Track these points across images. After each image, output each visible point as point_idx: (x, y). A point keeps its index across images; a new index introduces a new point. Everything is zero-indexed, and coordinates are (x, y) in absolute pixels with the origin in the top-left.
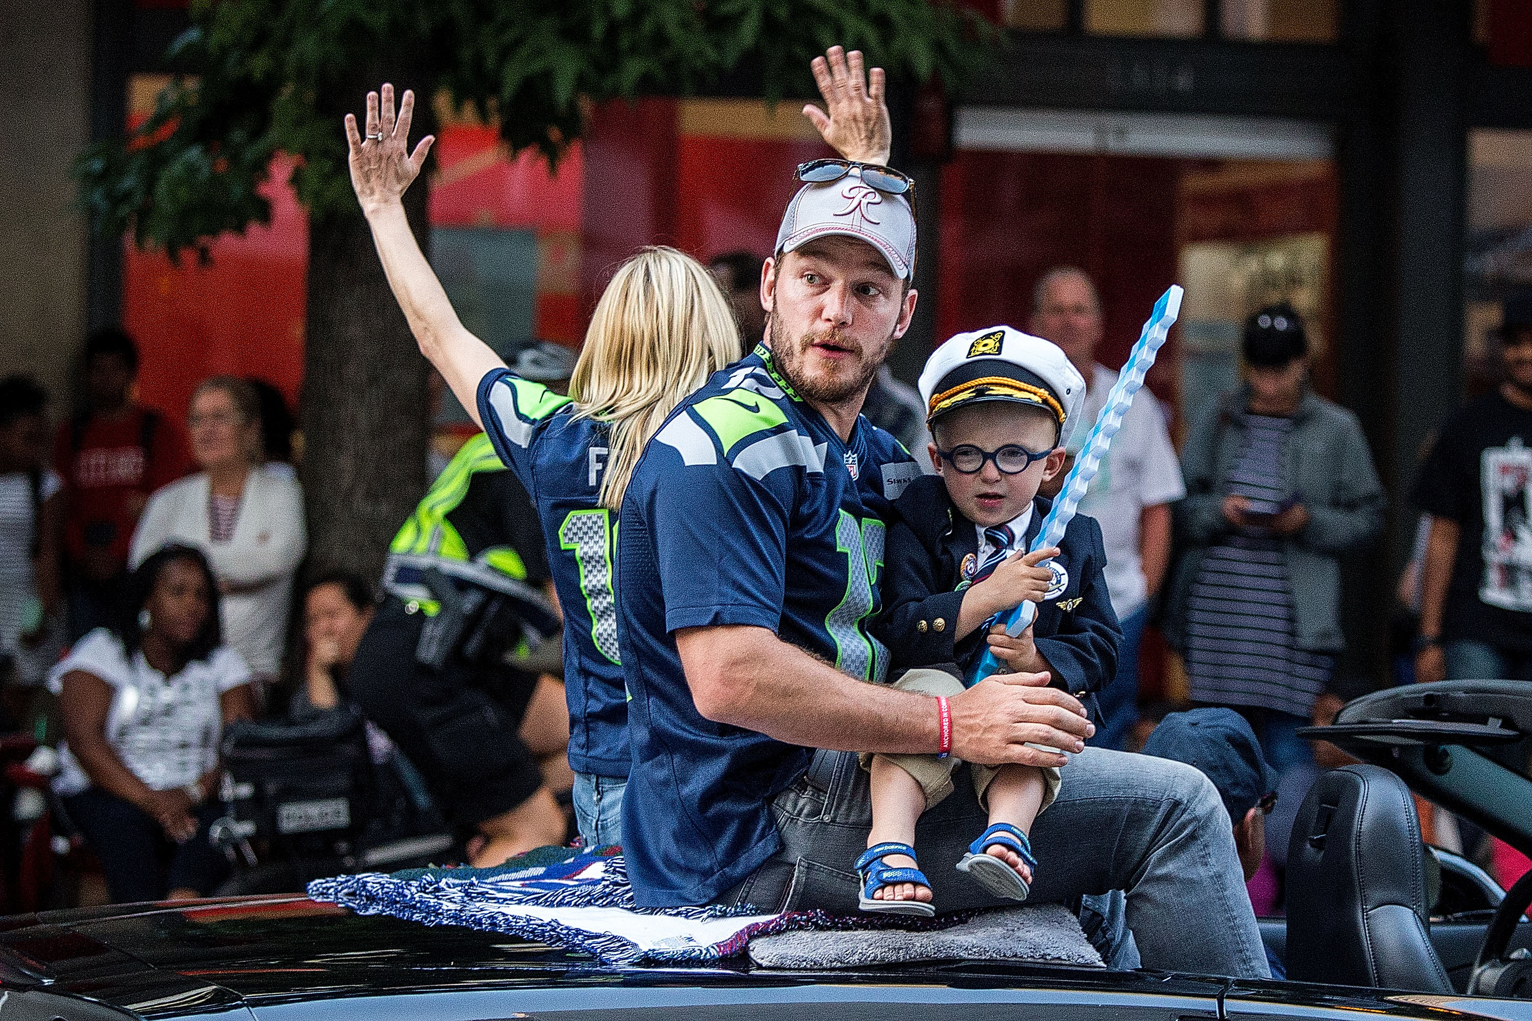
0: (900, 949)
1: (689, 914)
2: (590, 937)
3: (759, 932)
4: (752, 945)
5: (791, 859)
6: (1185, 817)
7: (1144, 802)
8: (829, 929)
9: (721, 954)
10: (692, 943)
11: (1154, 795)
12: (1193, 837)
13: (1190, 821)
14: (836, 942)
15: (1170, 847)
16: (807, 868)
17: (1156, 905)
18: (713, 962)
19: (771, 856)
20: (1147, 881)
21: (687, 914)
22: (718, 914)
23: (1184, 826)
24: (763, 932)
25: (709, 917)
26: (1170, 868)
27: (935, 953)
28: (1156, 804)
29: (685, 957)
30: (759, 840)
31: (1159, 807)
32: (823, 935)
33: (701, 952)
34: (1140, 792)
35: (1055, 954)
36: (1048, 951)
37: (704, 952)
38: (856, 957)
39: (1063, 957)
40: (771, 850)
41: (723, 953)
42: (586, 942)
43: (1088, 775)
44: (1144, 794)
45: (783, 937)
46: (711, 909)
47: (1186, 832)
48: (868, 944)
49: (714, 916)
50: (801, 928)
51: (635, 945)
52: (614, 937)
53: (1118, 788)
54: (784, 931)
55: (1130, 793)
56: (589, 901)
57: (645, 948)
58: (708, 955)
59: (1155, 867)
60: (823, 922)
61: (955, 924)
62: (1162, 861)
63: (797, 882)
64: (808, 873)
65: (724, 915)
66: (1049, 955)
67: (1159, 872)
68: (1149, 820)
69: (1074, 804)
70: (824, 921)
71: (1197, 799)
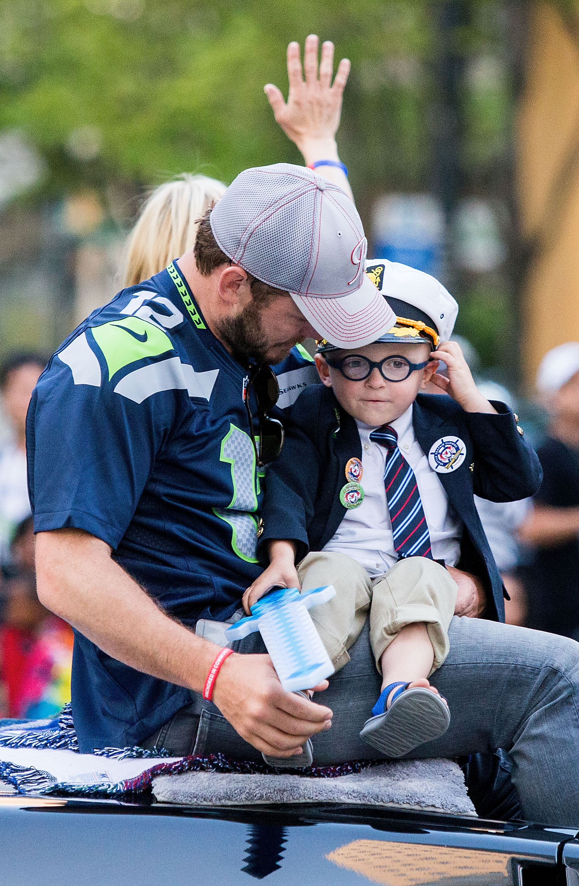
0: (284, 790)
1: (110, 754)
2: (16, 771)
3: (162, 771)
4: (153, 783)
5: (197, 712)
6: (561, 684)
7: (524, 667)
8: (228, 771)
9: (125, 789)
10: (104, 779)
11: (534, 664)
12: (567, 701)
13: (565, 688)
14: (230, 782)
15: (545, 710)
16: (211, 719)
17: (531, 761)
18: (118, 795)
19: (180, 709)
20: (524, 739)
21: (108, 753)
22: (134, 754)
23: (559, 692)
24: (167, 770)
25: (125, 757)
26: (545, 728)
27: (316, 796)
28: (535, 671)
29: (92, 790)
30: (170, 695)
31: (538, 674)
32: (221, 775)
33: (109, 786)
34: (520, 660)
35: (430, 802)
36: (423, 799)
37: (112, 787)
38: (243, 796)
39: (437, 806)
40: (180, 704)
41: (128, 789)
42: (11, 775)
43: (474, 643)
44: (524, 662)
45: (184, 777)
46: (128, 750)
47: (561, 697)
48: (256, 785)
49: (131, 757)
50: (203, 769)
51: (53, 779)
52: (37, 771)
53: (500, 655)
54: (186, 771)
55: (511, 660)
56: (46, 744)
57: (59, 781)
58: (115, 790)
59: (531, 727)
60: (224, 765)
61: (348, 772)
62: (537, 722)
63: (201, 732)
64: (211, 724)
65: (140, 756)
66: (424, 802)
67: (535, 731)
68: (528, 685)
69: (457, 668)
70: (224, 763)
71: (574, 669)
